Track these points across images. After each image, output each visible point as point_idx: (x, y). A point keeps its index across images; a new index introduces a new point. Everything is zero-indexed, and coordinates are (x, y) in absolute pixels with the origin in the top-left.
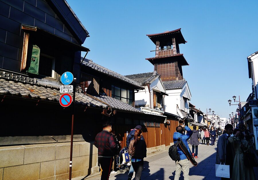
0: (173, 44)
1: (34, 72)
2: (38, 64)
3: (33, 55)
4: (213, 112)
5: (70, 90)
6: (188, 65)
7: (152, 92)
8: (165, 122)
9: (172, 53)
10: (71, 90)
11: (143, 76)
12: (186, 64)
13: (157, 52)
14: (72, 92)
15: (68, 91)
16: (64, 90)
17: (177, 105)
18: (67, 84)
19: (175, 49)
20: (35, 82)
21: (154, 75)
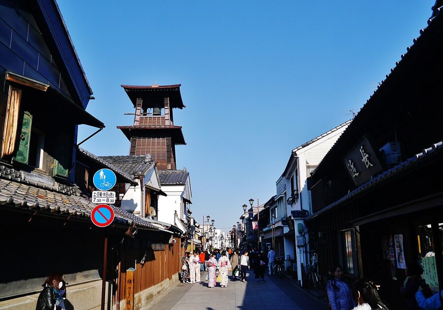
0: (165, 108)
1: (22, 160)
2: (28, 145)
3: (23, 130)
4: (213, 221)
5: (110, 199)
6: (184, 144)
7: (144, 189)
8: (170, 242)
9: (164, 122)
10: (112, 199)
11: (128, 161)
12: (182, 142)
13: (138, 118)
14: (114, 203)
15: (108, 200)
16: (99, 199)
17: (175, 212)
18: (105, 189)
19: (168, 117)
20: (23, 177)
21: (147, 161)
